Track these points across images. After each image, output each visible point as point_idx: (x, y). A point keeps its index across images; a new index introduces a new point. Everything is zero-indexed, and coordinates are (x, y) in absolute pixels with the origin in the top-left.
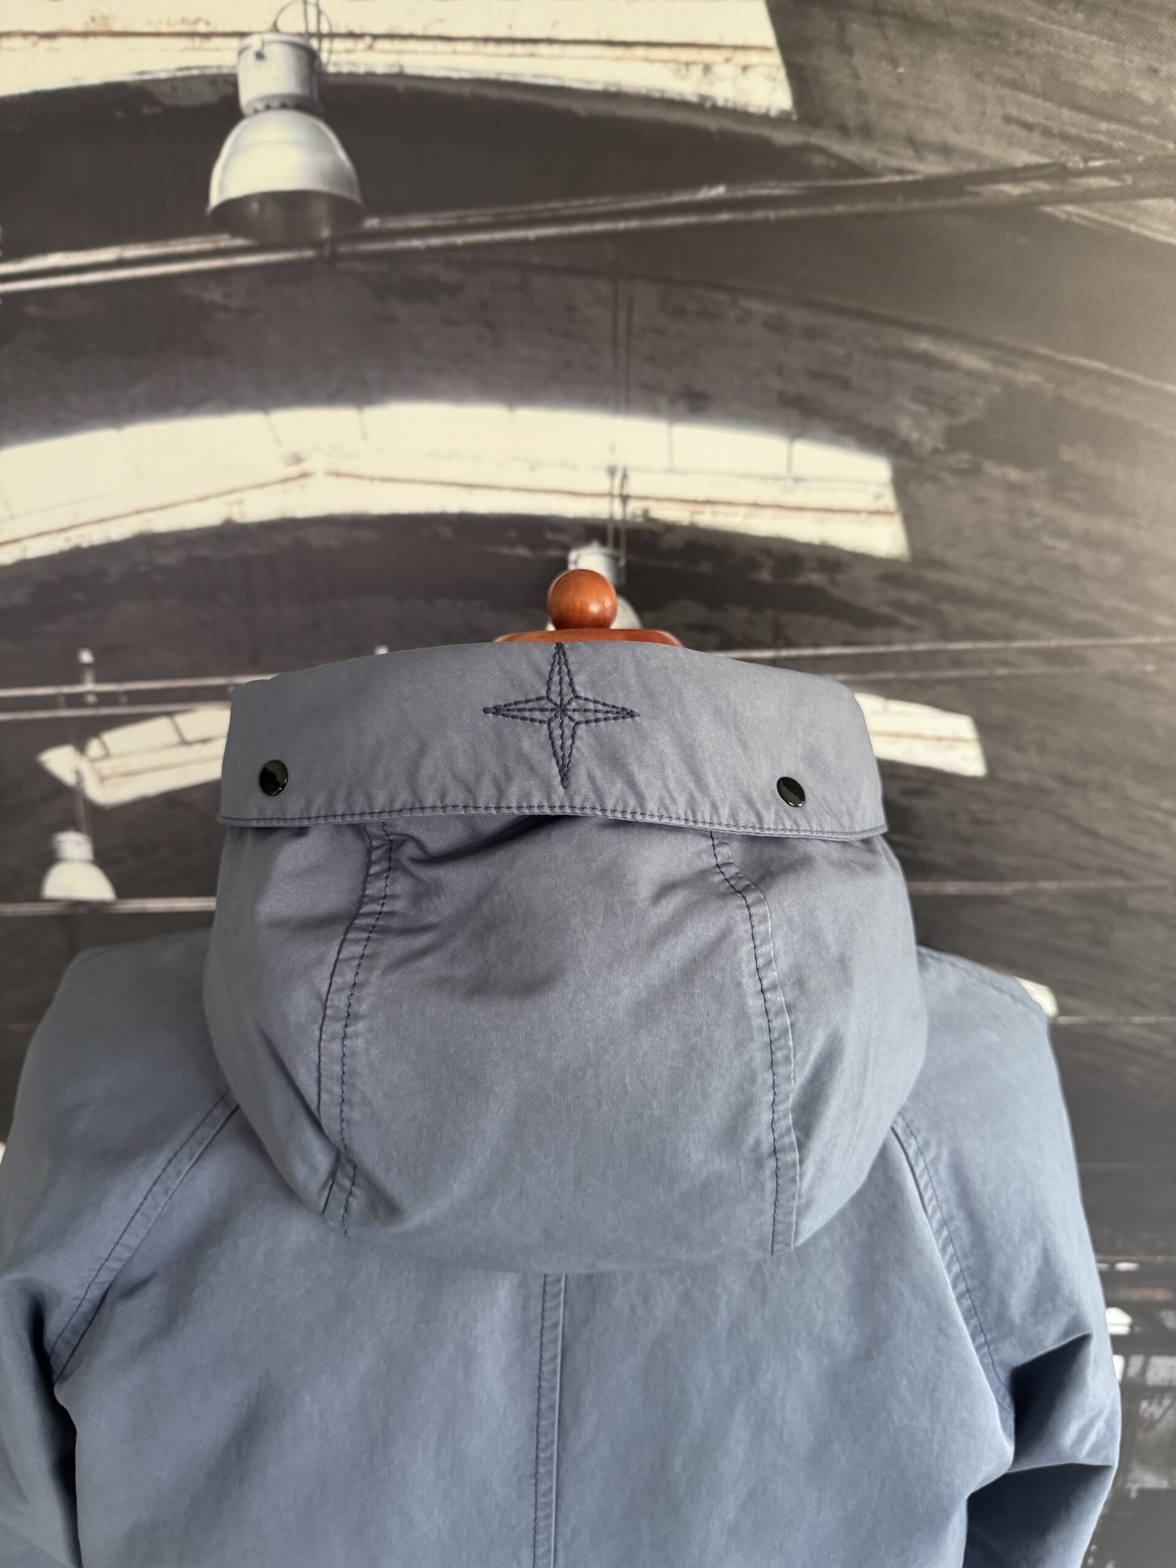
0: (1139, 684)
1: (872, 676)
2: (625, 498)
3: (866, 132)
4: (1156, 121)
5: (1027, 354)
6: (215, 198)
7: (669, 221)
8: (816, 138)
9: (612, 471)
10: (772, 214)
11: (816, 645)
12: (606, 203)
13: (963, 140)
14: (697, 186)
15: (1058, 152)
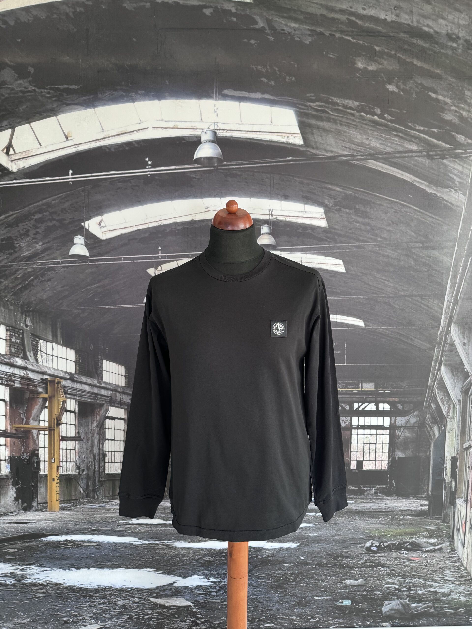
0: (375, 252)
1: (322, 251)
2: (272, 215)
3: (317, 148)
4: (369, 147)
5: (349, 188)
6: (195, 158)
7: (281, 163)
8: (308, 149)
9: (270, 210)
10: (300, 162)
11: (311, 245)
12: (269, 160)
13: (334, 150)
14: (286, 157)
15: (352, 152)
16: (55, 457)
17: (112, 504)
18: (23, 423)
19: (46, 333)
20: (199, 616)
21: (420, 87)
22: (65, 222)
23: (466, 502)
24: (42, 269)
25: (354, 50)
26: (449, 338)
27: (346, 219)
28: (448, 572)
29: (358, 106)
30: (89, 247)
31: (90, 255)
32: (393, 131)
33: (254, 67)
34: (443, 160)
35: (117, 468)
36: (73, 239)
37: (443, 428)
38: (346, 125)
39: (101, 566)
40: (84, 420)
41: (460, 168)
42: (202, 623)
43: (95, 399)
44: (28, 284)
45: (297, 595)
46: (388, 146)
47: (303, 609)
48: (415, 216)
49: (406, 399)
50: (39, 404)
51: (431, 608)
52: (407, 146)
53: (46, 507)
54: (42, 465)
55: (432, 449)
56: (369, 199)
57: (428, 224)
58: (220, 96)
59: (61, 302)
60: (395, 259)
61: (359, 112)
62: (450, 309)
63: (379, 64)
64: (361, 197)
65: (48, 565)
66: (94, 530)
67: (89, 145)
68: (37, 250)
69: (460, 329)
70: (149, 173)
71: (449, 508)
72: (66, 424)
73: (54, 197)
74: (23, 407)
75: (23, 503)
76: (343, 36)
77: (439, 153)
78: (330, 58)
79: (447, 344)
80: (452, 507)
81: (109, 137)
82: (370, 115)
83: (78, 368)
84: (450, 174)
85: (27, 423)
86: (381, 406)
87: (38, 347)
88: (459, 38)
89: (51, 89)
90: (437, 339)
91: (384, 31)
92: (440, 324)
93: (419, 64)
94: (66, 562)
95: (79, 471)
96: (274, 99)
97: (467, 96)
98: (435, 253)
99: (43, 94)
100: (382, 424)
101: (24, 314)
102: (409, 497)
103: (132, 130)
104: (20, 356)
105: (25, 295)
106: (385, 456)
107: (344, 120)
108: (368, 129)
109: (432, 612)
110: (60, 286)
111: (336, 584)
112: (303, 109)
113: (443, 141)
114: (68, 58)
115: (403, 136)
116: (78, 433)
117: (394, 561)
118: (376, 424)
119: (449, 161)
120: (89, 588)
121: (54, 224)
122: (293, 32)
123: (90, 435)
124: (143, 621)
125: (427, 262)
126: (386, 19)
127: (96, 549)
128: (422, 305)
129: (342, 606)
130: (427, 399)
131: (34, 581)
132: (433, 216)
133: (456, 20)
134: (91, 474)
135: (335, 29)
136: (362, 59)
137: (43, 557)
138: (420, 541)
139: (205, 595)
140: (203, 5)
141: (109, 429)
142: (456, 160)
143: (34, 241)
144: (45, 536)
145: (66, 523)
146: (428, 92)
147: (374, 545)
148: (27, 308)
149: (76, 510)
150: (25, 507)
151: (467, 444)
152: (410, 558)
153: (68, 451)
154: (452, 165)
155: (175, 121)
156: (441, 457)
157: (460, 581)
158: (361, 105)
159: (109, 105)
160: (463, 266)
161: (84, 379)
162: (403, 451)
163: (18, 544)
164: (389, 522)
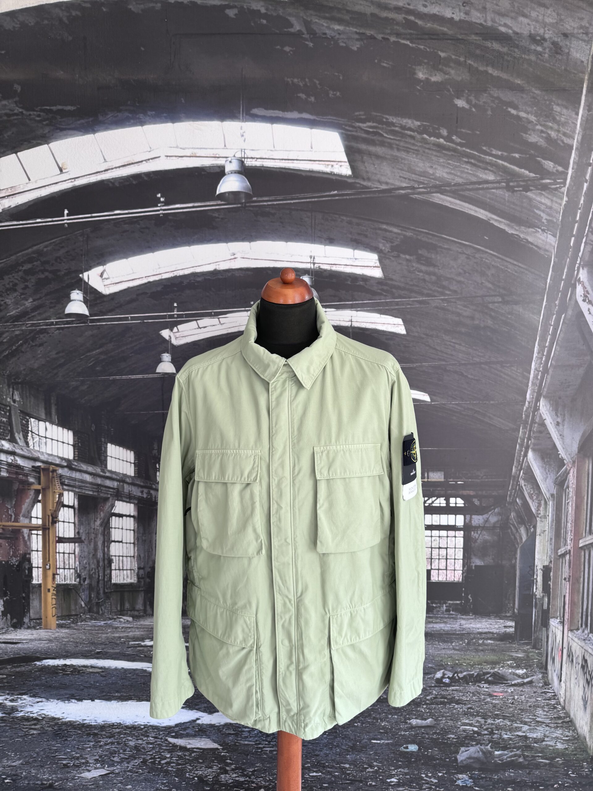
0: (443, 309)
1: (376, 308)
2: (314, 264)
3: (369, 179)
4: (433, 177)
5: (409, 229)
6: (218, 193)
7: (324, 199)
8: (357, 181)
9: (311, 257)
10: (348, 197)
11: (362, 301)
12: (310, 195)
13: (390, 181)
14: (331, 191)
15: (412, 184)
16: (51, 562)
17: (120, 621)
18: (11, 521)
19: (38, 410)
20: (228, 761)
21: (497, 101)
22: (59, 273)
23: (562, 623)
24: (32, 331)
25: (413, 57)
26: (539, 415)
27: (406, 267)
28: (541, 712)
29: (419, 126)
30: (89, 303)
31: (90, 314)
32: (463, 157)
33: (289, 80)
34: (527, 192)
35: (125, 577)
36: (70, 294)
37: (532, 530)
38: (404, 151)
39: (107, 697)
40: (84, 518)
41: (548, 202)
42: (233, 770)
43: (98, 492)
44: (16, 350)
45: (350, 738)
46: (458, 176)
47: (357, 755)
48: (493, 263)
49: (484, 493)
50: (31, 497)
51: (520, 757)
52: (481, 176)
53: (40, 624)
54: (35, 572)
55: (518, 556)
56: (434, 243)
57: (509, 272)
58: (247, 117)
59: (55, 371)
60: (468, 317)
61: (421, 133)
62: (537, 379)
63: (446, 73)
64: (424, 239)
65: (42, 696)
66: (98, 653)
67: (88, 179)
68: (27, 308)
69: (551, 405)
70: (161, 212)
71: (541, 630)
72: (64, 522)
73: (46, 243)
74: (11, 501)
75: (12, 619)
76: (400, 40)
77: (522, 183)
78: (384, 67)
79: (535, 423)
80: (544, 629)
81: (112, 169)
82: (434, 137)
83: (77, 453)
84: (535, 210)
85: (16, 520)
86: (452, 500)
87: (28, 427)
88: (544, 39)
89: (41, 110)
90: (522, 417)
91: (450, 32)
92: (526, 398)
93: (496, 73)
94: (65, 692)
95: (80, 580)
96: (314, 120)
97: (556, 112)
98: (519, 309)
99: (32, 117)
100: (453, 524)
101: (11, 386)
102: (490, 616)
103: (140, 160)
104: (7, 438)
105: (12, 363)
106: (459, 564)
107: (402, 144)
108: (432, 154)
109: (520, 762)
110: (54, 352)
111: (399, 724)
112: (350, 131)
113: (526, 169)
114: (62, 72)
115: (476, 162)
116: (78, 533)
117: (472, 697)
118: (446, 524)
119: (534, 193)
120: (93, 724)
121: (47, 277)
122: (337, 36)
123: (93, 536)
124: (160, 767)
125: (509, 321)
126: (453, 18)
127: (102, 676)
128: (502, 374)
129: (407, 753)
130: (511, 493)
131: (26, 715)
132: (515, 263)
133: (541, 18)
134: (94, 583)
135: (389, 31)
136: (423, 68)
137: (37, 685)
138: (505, 672)
139: (236, 735)
140: (225, 5)
141: (115, 528)
142: (543, 193)
143: (22, 297)
144: (40, 659)
145: (65, 644)
146: (507, 108)
147: (446, 676)
148: (15, 379)
149: (76, 627)
150: (14, 623)
151: (562, 549)
152: (492, 693)
153: (66, 556)
154: (538, 199)
155: (192, 148)
156: (530, 567)
157: (556, 723)
158: (422, 124)
159: (112, 129)
160: (554, 326)
161: (84, 467)
162: (483, 556)
163: (7, 668)
164: (465, 648)
